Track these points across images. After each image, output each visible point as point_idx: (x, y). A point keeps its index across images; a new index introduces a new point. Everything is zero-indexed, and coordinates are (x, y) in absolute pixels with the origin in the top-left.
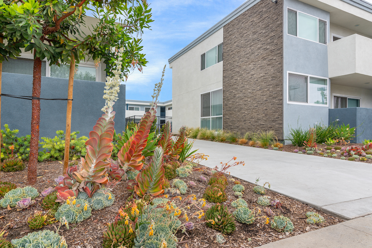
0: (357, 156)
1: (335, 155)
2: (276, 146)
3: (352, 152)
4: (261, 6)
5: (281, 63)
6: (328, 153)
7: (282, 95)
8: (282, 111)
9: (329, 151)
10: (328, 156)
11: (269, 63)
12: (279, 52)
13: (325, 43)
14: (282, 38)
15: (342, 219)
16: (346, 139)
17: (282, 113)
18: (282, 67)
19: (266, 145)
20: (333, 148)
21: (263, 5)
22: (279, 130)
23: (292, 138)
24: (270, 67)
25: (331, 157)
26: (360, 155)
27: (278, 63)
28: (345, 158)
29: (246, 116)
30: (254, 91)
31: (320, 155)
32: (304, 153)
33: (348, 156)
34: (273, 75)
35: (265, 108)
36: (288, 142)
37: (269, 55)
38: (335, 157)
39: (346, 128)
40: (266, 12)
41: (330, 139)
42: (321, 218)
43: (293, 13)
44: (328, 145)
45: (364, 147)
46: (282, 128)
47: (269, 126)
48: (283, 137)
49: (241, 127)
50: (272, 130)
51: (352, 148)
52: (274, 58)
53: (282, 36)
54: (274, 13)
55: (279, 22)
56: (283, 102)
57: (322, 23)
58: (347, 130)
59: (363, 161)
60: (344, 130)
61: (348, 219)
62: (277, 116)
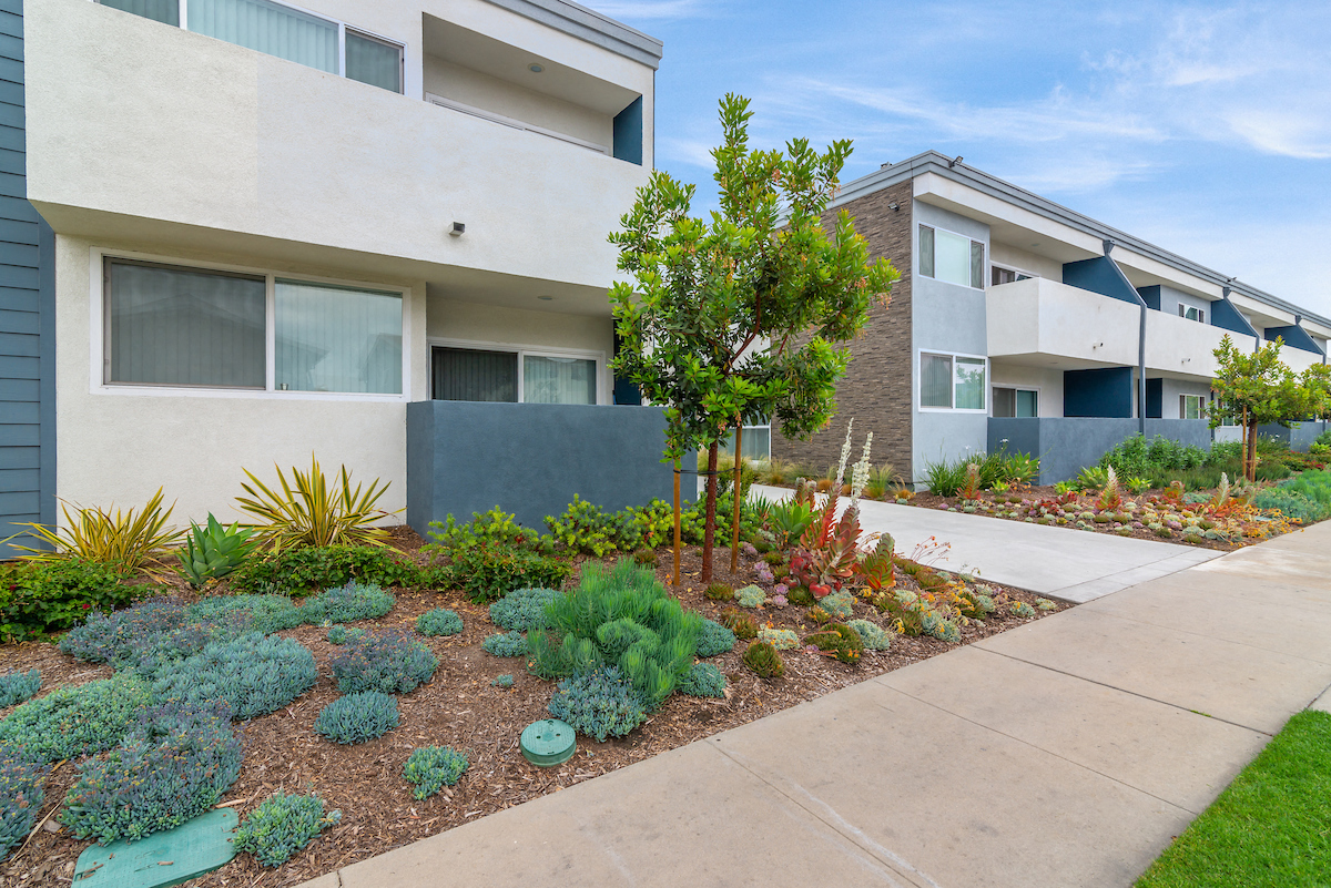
0: (1051, 516)
1: (1014, 514)
2: (902, 496)
3: (1043, 510)
4: (862, 207)
5: (908, 332)
6: (1001, 510)
7: (910, 395)
8: (910, 426)
9: (1001, 506)
10: (1003, 517)
11: (881, 328)
12: (903, 309)
13: (981, 287)
14: (910, 283)
15: (1073, 604)
16: (1024, 480)
17: (910, 431)
18: (910, 339)
19: (879, 494)
20: (1007, 499)
21: (868, 207)
22: (904, 464)
23: (929, 478)
24: (883, 337)
25: (1009, 518)
26: (1056, 514)
27: (902, 331)
28: (1031, 519)
29: (829, 432)
30: (848, 382)
31: (989, 514)
32: (959, 510)
33: (1036, 515)
34: (890, 355)
35: (872, 418)
36: (919, 488)
37: (881, 313)
38: (1014, 519)
39: (1025, 460)
40: (874, 223)
41: (998, 482)
42: (1053, 604)
43: (928, 232)
44: (997, 493)
45: (1059, 498)
46: (910, 460)
47: (882, 455)
48: (911, 478)
49: (816, 453)
50: (889, 463)
51: (1043, 502)
52: (893, 320)
53: (910, 278)
54: (892, 231)
55: (903, 251)
56: (911, 409)
57: (977, 247)
58: (1025, 465)
59: (1061, 524)
60: (1021, 462)
61: (1078, 604)
62: (898, 436)
